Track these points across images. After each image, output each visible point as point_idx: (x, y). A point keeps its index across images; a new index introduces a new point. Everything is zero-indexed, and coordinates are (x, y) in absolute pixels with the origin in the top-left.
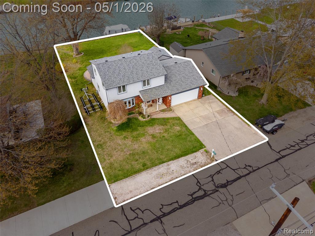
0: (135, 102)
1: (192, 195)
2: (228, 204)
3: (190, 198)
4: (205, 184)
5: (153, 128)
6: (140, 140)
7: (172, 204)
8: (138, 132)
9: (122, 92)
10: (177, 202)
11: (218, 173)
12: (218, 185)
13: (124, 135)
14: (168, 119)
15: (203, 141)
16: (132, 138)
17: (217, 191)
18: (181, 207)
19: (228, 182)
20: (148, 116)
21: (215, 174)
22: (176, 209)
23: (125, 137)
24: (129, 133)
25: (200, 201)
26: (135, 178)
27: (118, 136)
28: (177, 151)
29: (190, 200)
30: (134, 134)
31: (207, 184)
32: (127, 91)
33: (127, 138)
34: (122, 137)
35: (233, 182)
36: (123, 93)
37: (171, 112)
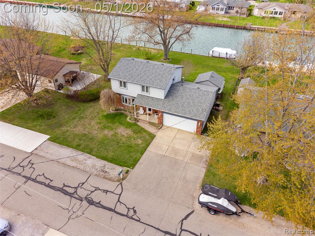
1: (64, 186)
2: (71, 216)
3: (61, 186)
4: (84, 188)
6: (104, 130)
7: (48, 179)
9: (123, 87)
10: (51, 181)
11: (105, 191)
12: (90, 197)
14: (145, 131)
15: (139, 164)
16: (102, 126)
17: (82, 200)
18: (48, 186)
19: (99, 203)
21: (102, 190)
22: (44, 184)
25: (63, 194)
26: (62, 148)
28: (111, 155)
29: (59, 188)
31: (85, 190)
32: (127, 88)
33: (100, 124)
34: (99, 121)
35: (102, 207)
36: (123, 89)
37: (155, 128)
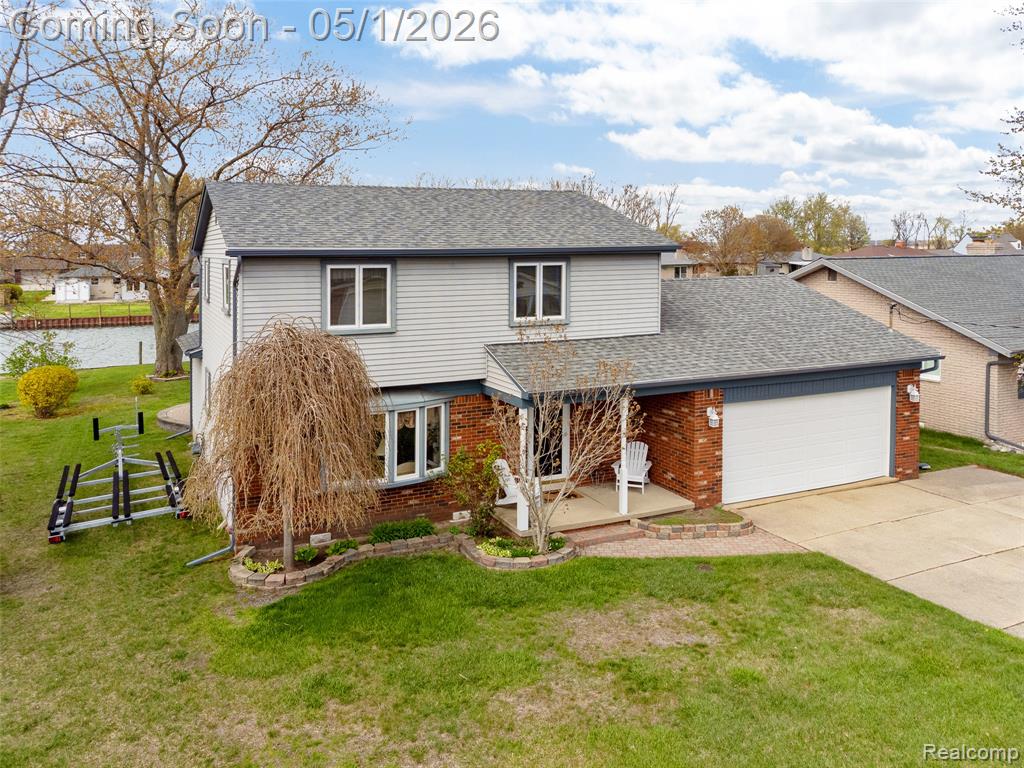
0: (452, 445)
5: (615, 614)
6: (483, 704)
8: (464, 645)
9: (359, 325)
13: (314, 671)
14: (729, 563)
16: (397, 693)
20: (555, 545)
23: (320, 682)
24: (371, 658)
27: (252, 676)
30: (421, 656)
32: (395, 320)
33: (345, 694)
34: (293, 682)
36: (362, 332)
